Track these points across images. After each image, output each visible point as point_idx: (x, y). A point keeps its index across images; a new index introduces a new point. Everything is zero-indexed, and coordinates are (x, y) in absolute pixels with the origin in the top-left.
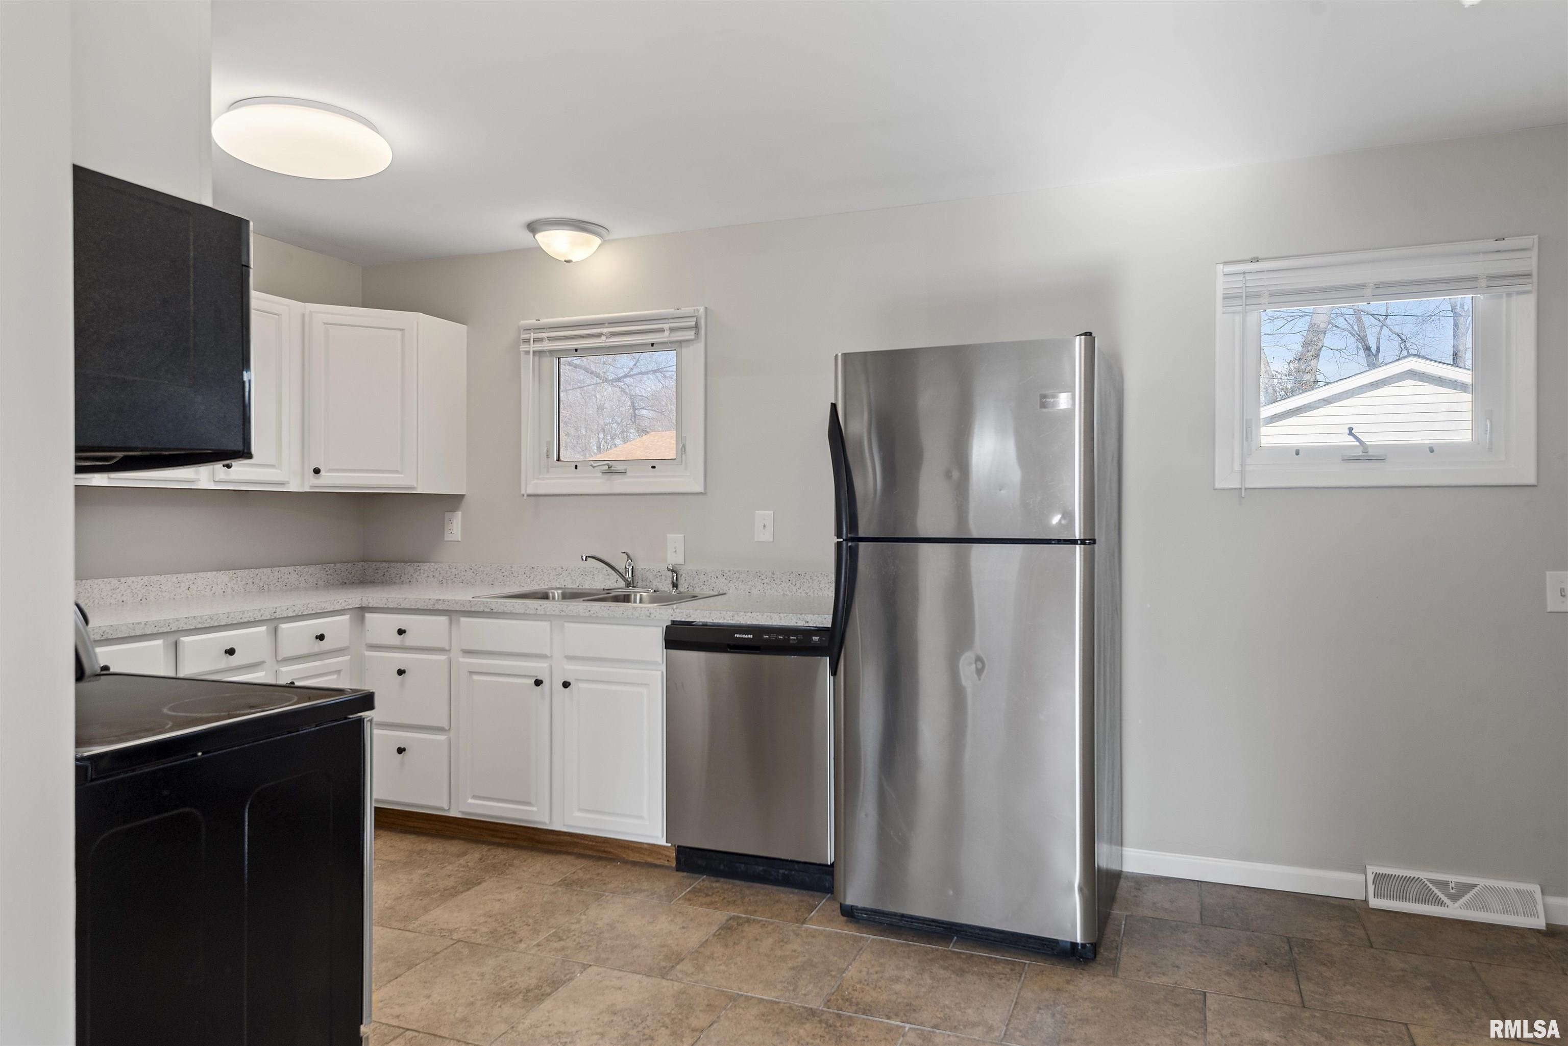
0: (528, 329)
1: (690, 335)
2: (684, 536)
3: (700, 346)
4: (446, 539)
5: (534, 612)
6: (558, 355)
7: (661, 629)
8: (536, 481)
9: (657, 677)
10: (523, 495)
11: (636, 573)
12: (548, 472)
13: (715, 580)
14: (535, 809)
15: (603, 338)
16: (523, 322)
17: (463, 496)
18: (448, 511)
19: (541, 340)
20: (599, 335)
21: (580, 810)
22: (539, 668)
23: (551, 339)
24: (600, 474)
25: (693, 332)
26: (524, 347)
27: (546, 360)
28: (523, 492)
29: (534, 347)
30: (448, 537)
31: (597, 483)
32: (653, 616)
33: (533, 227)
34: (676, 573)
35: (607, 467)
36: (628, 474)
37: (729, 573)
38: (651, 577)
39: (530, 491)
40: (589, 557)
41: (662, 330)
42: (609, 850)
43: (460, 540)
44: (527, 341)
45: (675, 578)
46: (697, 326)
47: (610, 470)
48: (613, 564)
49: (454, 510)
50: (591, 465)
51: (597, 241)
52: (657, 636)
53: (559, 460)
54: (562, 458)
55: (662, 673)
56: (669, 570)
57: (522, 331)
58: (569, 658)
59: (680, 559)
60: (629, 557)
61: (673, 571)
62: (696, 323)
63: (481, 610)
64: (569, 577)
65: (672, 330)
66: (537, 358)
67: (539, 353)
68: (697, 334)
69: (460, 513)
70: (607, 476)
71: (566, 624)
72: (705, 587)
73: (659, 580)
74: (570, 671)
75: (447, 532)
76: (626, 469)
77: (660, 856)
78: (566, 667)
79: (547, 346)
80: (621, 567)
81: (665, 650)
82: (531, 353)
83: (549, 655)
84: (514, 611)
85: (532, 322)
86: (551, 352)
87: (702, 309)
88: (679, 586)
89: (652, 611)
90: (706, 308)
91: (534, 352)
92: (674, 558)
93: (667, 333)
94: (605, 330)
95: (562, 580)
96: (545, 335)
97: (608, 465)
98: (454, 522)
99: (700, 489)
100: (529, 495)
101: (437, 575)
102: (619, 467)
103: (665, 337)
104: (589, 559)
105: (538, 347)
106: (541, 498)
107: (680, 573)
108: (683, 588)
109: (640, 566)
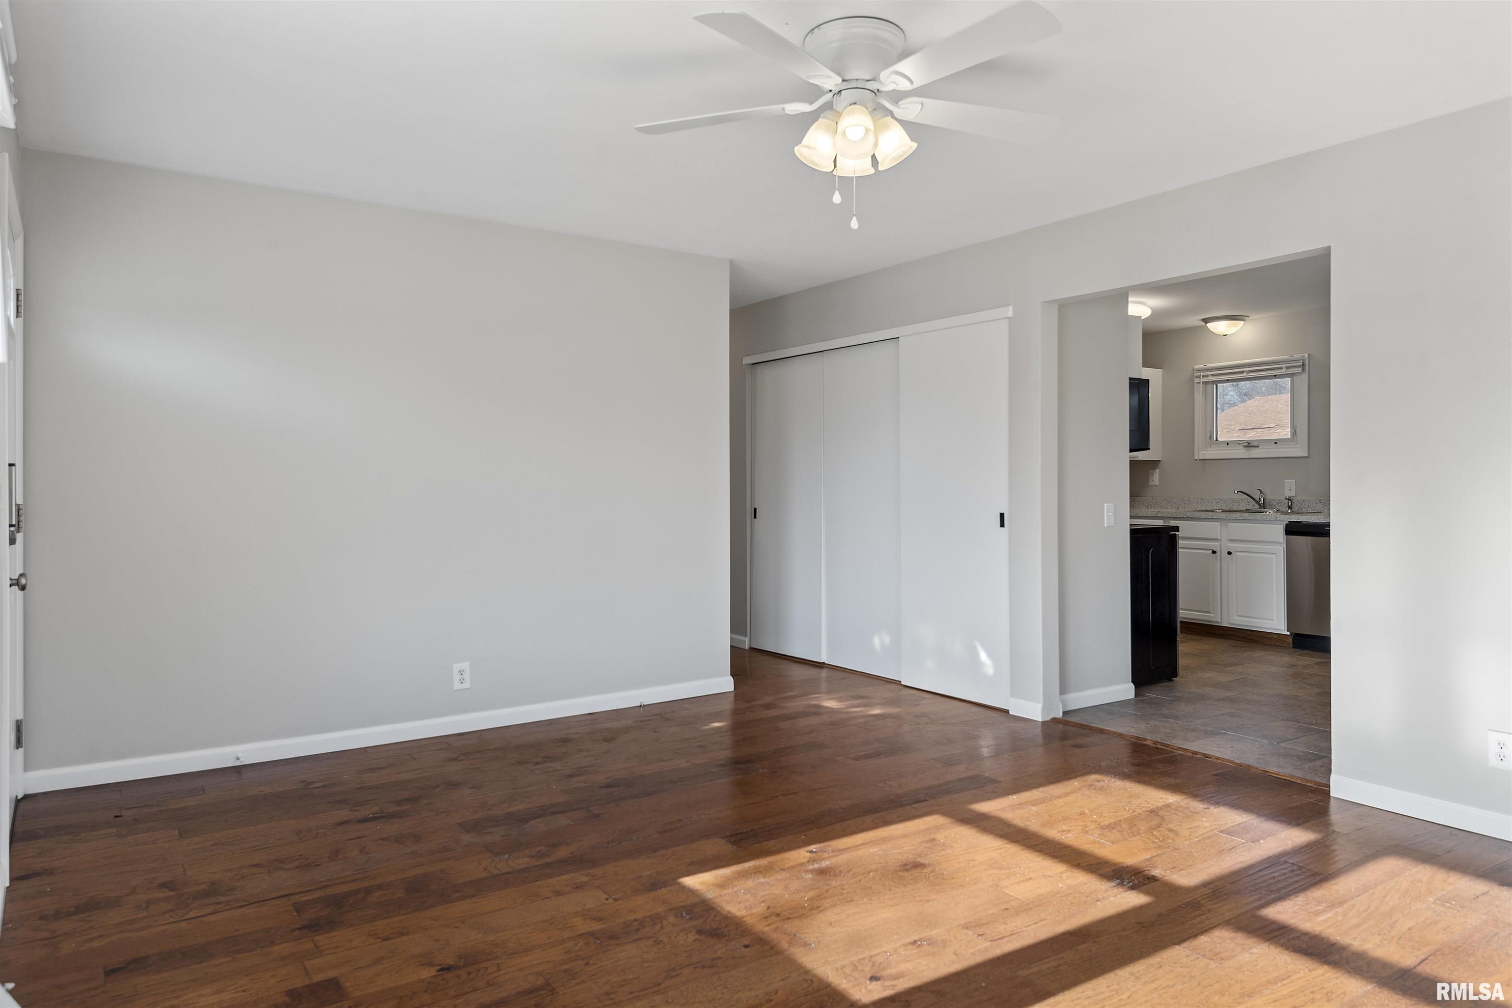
0: (1199, 370)
1: (1300, 370)
2: (1296, 481)
3: (1305, 376)
4: (1150, 484)
5: (1211, 517)
6: (1216, 383)
7: (1283, 526)
8: (1203, 452)
9: (1280, 551)
10: (1196, 460)
11: (1266, 501)
12: (1210, 447)
13: (1315, 505)
14: (1213, 615)
15: (1245, 374)
16: (1196, 367)
17: (1160, 460)
18: (1151, 469)
19: (1207, 376)
20: (1242, 372)
21: (1238, 616)
22: (1215, 545)
23: (1213, 375)
24: (1243, 448)
25: (1301, 369)
26: (1196, 380)
27: (1209, 386)
28: (1196, 458)
29: (1203, 380)
30: (1151, 483)
31: (1242, 453)
32: (1278, 519)
33: (1206, 321)
34: (1290, 500)
35: (1247, 444)
36: (1260, 447)
37: (1324, 501)
38: (1274, 503)
39: (1201, 458)
40: (1239, 491)
41: (1281, 368)
42: (1254, 639)
43: (1158, 484)
44: (1199, 377)
45: (1290, 504)
46: (1303, 365)
47: (1249, 445)
48: (1252, 495)
49: (1154, 468)
50: (1238, 443)
51: (1242, 322)
52: (1281, 529)
53: (1217, 440)
54: (1218, 440)
55: (1284, 548)
56: (1286, 499)
57: (1195, 371)
58: (1230, 540)
59: (1293, 494)
60: (1261, 492)
61: (1288, 499)
62: (1303, 362)
63: (1182, 516)
64: (1224, 504)
65: (1287, 368)
66: (1204, 385)
67: (1205, 383)
68: (1303, 369)
69: (1158, 470)
70: (1246, 449)
71: (1229, 524)
72: (1309, 509)
73: (1280, 505)
74: (1232, 546)
75: (1150, 480)
76: (1258, 445)
77: (1283, 642)
78: (1229, 545)
79: (1211, 379)
80: (1257, 498)
81: (1285, 536)
82: (1201, 383)
83: (1219, 539)
84: (1200, 517)
85: (1202, 366)
86: (1213, 382)
87: (1306, 355)
88: (1293, 508)
89: (1277, 516)
90: (1309, 354)
91: (1203, 382)
92: (1288, 494)
93: (1284, 370)
94: (1246, 369)
95: (1220, 506)
96: (1209, 373)
97: (1248, 442)
98: (1155, 475)
99: (1306, 455)
100: (1200, 460)
101: (1144, 503)
102: (1254, 444)
103: (1283, 371)
104: (1239, 493)
105: (1206, 379)
106: (1207, 461)
107: (1293, 501)
108: (1295, 509)
109: (1268, 497)
